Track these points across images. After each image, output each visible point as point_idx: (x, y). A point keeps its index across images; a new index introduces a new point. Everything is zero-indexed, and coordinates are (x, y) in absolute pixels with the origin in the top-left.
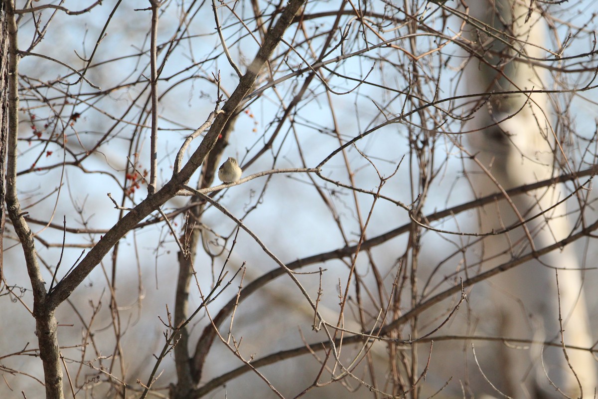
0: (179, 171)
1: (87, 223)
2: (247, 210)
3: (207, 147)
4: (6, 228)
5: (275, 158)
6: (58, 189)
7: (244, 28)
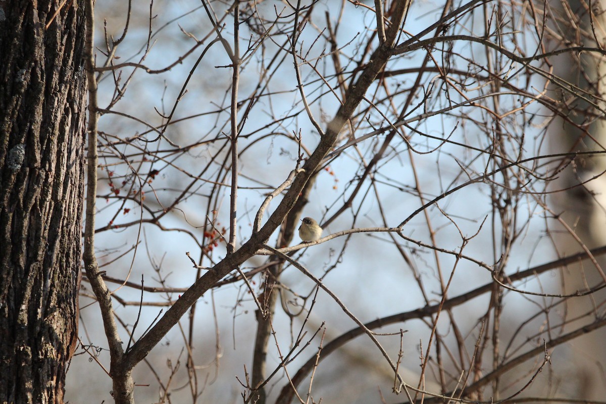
0: (259, 230)
1: (164, 281)
2: (326, 269)
3: (287, 206)
4: (82, 286)
5: (355, 217)
6: (135, 247)
7: (325, 85)
